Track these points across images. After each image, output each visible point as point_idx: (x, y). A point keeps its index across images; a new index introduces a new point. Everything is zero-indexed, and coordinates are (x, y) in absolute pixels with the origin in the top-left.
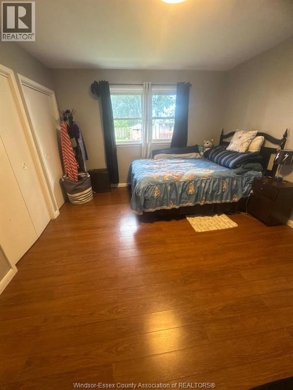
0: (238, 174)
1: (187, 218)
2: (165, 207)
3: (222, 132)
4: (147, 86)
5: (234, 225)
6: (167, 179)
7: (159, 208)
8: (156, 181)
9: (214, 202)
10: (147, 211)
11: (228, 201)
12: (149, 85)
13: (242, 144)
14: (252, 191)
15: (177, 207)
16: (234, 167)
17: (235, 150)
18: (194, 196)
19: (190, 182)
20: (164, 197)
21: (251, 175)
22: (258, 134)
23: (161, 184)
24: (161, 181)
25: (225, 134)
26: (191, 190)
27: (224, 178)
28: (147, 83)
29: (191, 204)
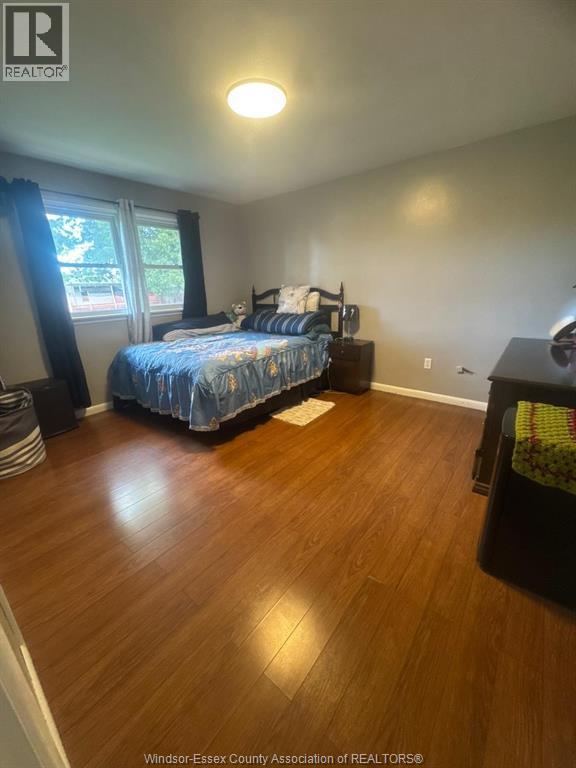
0: (313, 339)
1: (275, 417)
2: (248, 406)
3: (254, 291)
4: (128, 208)
5: (331, 405)
6: (241, 359)
7: (239, 410)
8: (227, 364)
9: (299, 382)
10: (224, 419)
11: (312, 377)
12: (129, 205)
13: (298, 303)
14: (330, 360)
15: (263, 401)
16: (305, 332)
17: (291, 312)
18: (279, 379)
19: (270, 358)
20: (243, 388)
21: (323, 340)
22: (312, 290)
23: (235, 369)
24: (233, 363)
25: (259, 292)
26: (274, 370)
27: (302, 347)
28: (127, 201)
29: (277, 392)
